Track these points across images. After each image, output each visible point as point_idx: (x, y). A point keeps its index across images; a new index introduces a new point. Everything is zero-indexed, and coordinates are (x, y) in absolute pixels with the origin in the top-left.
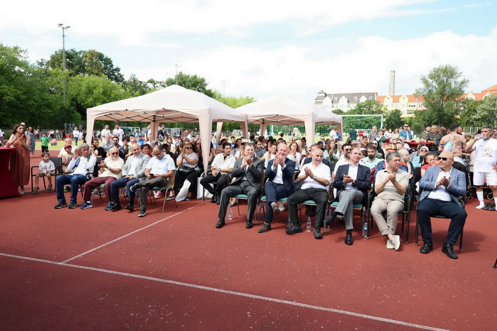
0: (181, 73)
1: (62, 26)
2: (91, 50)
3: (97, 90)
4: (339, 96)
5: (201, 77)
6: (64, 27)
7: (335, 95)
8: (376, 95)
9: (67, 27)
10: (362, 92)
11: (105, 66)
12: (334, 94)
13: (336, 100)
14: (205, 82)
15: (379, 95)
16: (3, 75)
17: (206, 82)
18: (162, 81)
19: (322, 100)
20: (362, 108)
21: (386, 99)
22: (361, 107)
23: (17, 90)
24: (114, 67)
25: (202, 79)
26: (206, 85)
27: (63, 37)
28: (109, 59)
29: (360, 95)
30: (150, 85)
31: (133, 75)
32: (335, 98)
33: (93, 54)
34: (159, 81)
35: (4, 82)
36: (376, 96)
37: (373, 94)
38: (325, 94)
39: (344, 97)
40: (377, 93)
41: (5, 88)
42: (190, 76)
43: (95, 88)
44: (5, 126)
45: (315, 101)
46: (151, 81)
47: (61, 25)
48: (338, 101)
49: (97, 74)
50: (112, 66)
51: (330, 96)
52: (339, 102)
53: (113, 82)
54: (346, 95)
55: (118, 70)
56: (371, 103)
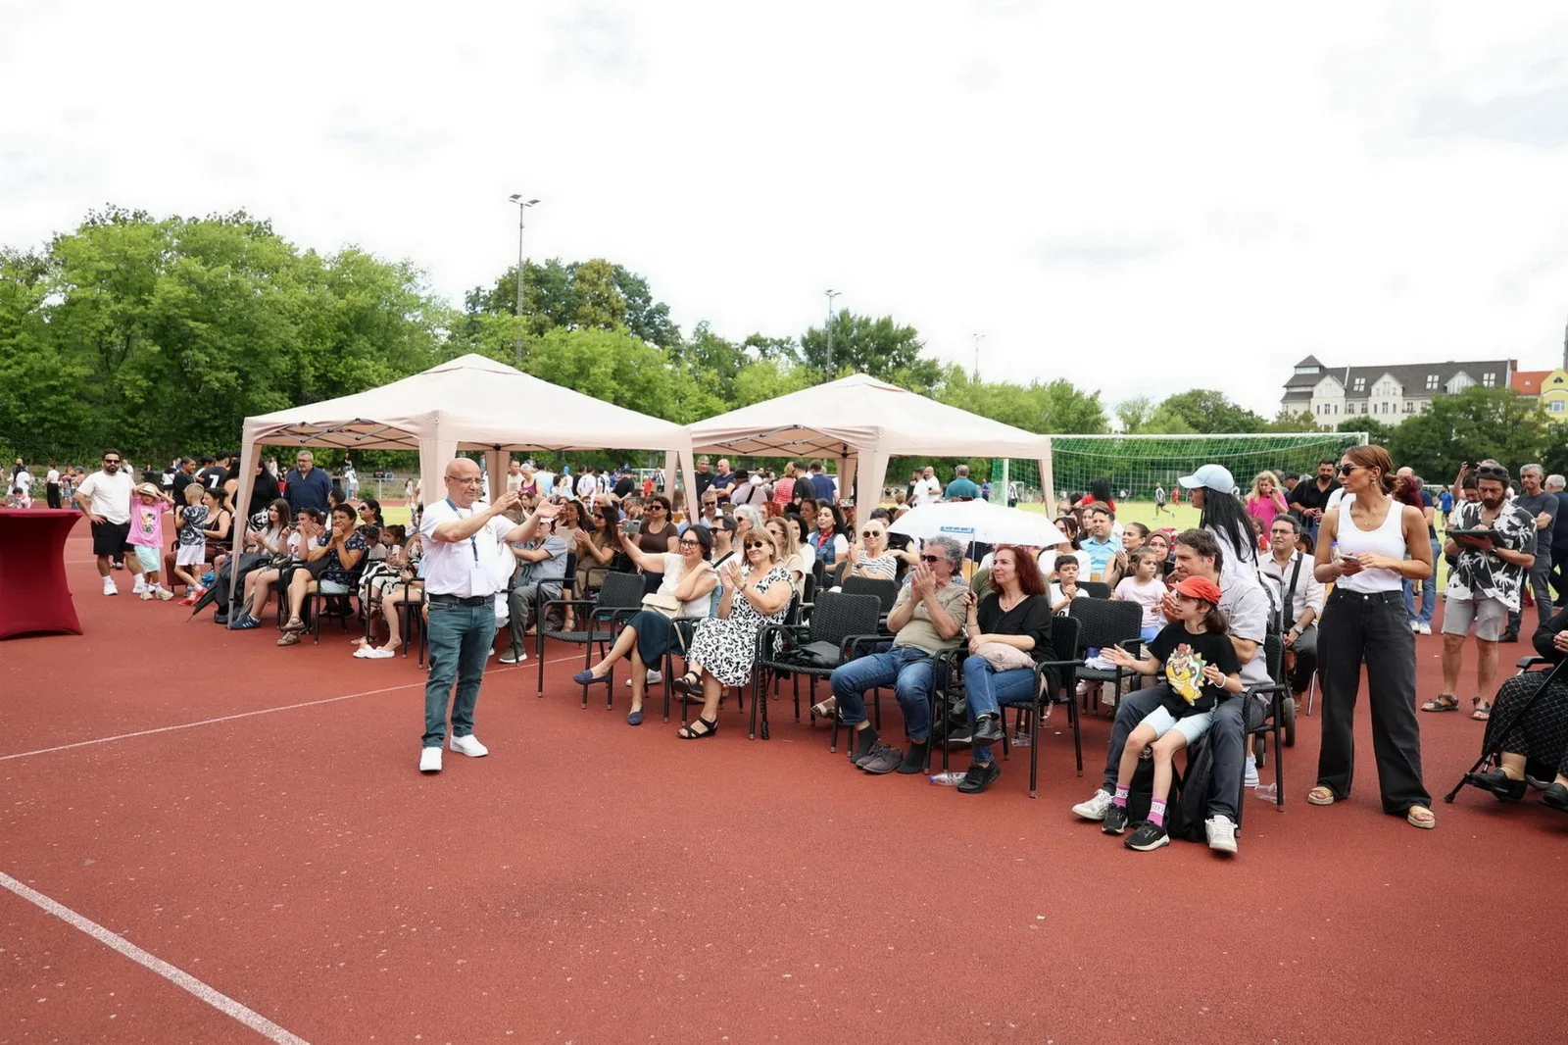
0: (844, 314)
1: (520, 200)
2: (595, 260)
3: (600, 367)
4: (1372, 374)
5: (903, 326)
6: (524, 203)
7: (1357, 372)
8: (1509, 367)
9: (531, 202)
10: (1457, 361)
11: (630, 298)
12: (1351, 368)
13: (1362, 389)
14: (915, 339)
15: (1521, 369)
16: (365, 334)
17: (918, 339)
18: (784, 338)
19: (1309, 389)
20: (1449, 415)
21: (1547, 385)
22: (1447, 410)
23: (394, 371)
24: (653, 304)
25: (908, 328)
26: (917, 348)
27: (521, 228)
28: (642, 283)
29: (1448, 370)
30: (753, 352)
31: (704, 324)
32: (1357, 381)
33: (599, 269)
34: (776, 339)
35: (366, 350)
36: (1509, 371)
37: (1499, 368)
38: (1321, 367)
39: (1387, 378)
40: (1514, 363)
41: (367, 367)
42: (873, 322)
43: (593, 362)
44: (365, 464)
45: (1285, 390)
46: (754, 341)
47: (516, 197)
48: (1368, 393)
49: (608, 325)
50: (648, 300)
51: (1338, 373)
52: (1370, 395)
53: (650, 344)
54: (1397, 372)
55: (662, 310)
56: (1486, 397)
